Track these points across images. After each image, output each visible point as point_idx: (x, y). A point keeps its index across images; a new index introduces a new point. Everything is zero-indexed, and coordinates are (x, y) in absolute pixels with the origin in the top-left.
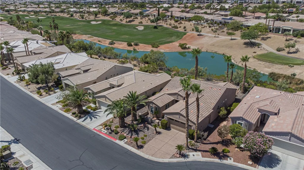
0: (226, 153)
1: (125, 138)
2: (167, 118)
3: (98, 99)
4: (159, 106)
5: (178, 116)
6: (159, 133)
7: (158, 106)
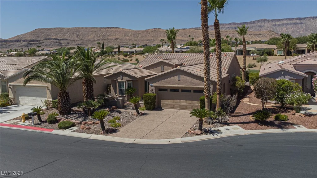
0: (283, 121)
1: (73, 125)
2: (154, 88)
3: (12, 84)
4: (136, 76)
5: (176, 78)
6: (143, 114)
7: (134, 77)
